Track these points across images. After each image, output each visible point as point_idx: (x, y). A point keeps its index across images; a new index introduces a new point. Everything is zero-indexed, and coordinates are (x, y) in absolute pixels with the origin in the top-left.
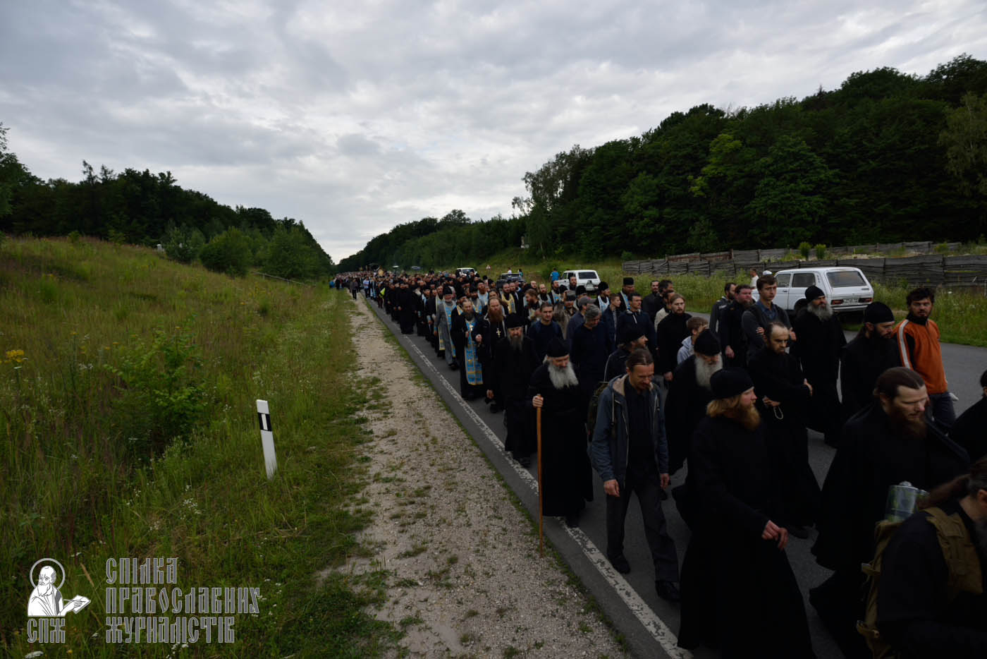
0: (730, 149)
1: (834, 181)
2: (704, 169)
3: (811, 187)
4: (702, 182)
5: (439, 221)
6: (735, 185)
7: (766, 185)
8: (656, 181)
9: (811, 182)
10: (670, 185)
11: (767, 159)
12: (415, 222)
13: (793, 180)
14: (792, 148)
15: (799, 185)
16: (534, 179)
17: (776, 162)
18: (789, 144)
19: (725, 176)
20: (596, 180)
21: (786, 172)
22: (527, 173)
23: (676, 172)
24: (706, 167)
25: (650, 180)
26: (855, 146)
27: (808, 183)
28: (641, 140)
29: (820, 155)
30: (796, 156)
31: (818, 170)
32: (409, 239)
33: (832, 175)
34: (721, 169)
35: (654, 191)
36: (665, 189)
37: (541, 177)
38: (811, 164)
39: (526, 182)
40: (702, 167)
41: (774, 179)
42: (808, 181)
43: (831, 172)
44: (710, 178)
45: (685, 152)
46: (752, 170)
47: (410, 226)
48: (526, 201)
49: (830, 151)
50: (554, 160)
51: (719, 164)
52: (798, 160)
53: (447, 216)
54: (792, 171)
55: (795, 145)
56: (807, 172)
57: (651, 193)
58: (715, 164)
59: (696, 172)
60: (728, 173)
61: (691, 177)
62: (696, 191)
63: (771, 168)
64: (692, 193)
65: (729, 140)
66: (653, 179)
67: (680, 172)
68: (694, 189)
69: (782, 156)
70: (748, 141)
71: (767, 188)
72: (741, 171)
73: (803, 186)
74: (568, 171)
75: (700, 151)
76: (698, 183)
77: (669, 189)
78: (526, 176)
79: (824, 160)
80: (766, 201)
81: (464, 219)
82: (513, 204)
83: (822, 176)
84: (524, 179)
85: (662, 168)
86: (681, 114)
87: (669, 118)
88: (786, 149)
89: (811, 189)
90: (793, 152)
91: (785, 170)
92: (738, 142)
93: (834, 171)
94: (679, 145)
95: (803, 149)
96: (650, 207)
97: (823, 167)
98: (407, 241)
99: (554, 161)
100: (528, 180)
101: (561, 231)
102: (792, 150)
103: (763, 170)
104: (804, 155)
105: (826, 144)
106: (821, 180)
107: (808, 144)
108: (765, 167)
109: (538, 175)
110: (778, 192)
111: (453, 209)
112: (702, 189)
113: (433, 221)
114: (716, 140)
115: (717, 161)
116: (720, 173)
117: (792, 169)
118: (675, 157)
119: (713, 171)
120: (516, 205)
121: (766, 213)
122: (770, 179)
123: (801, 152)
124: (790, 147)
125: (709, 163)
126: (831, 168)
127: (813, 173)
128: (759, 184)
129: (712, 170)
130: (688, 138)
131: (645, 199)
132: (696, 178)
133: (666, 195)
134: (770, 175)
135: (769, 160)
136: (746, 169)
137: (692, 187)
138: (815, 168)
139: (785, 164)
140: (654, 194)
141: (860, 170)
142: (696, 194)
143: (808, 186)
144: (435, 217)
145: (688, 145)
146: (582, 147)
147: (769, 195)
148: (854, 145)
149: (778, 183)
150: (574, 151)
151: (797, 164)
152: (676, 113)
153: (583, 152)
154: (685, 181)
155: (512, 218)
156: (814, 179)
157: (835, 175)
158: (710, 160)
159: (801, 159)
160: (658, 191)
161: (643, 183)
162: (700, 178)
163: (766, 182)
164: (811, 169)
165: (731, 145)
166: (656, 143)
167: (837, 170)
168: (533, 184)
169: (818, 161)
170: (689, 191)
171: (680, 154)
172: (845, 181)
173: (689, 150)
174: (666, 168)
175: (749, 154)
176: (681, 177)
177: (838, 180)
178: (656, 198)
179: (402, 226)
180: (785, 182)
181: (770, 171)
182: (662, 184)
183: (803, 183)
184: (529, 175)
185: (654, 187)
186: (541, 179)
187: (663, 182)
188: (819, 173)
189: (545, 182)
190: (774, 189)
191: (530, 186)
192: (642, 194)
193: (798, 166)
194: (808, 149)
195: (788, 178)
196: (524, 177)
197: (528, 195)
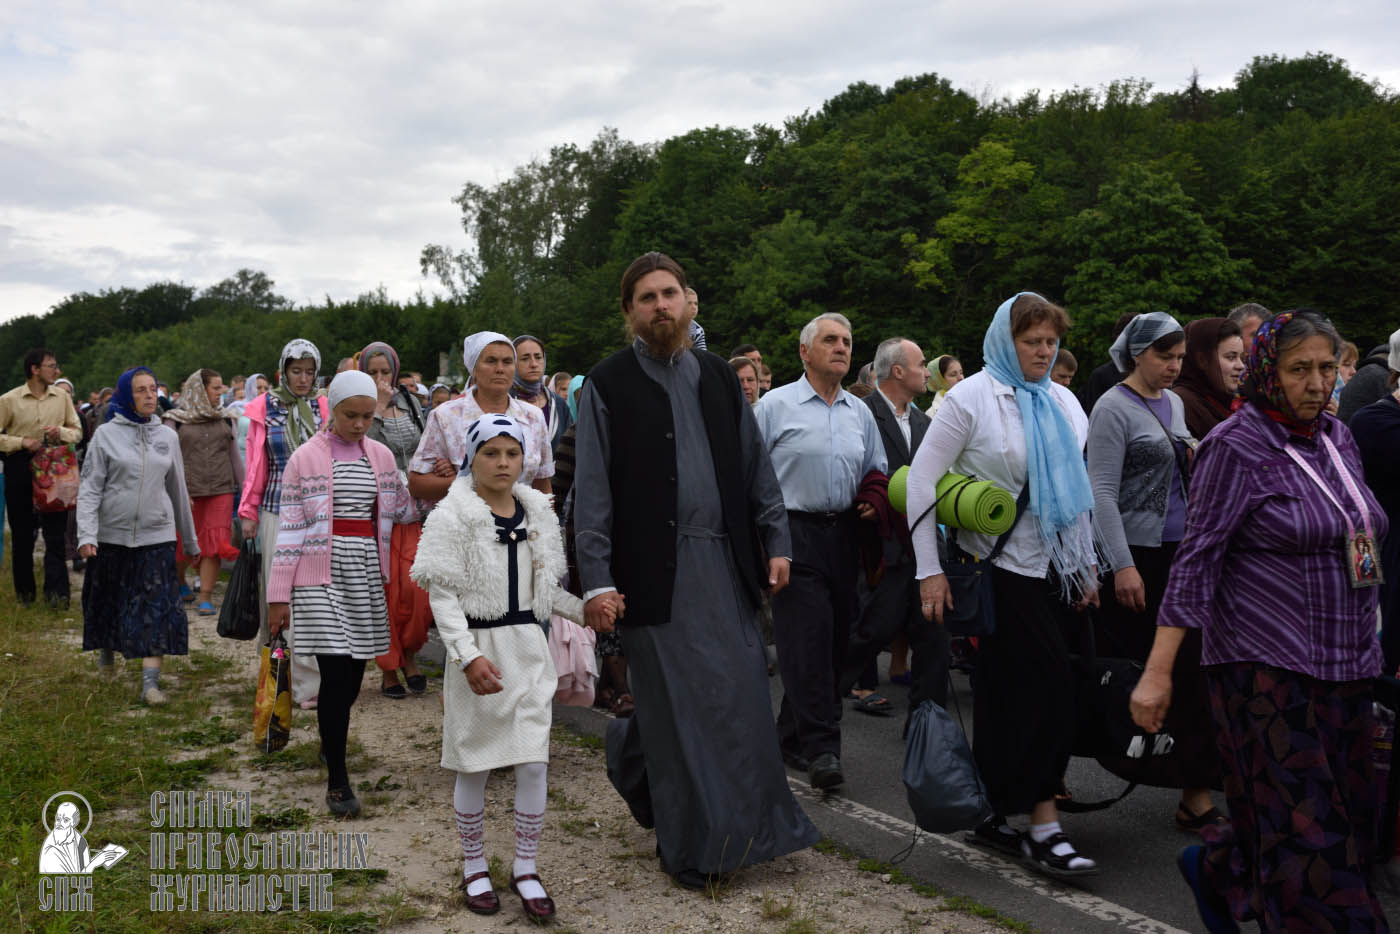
0: (1008, 181)
1: (1240, 285)
2: (944, 222)
3: (1192, 294)
4: (939, 253)
5: (197, 295)
6: (1017, 268)
7: (1095, 276)
8: (823, 238)
9: (1192, 281)
10: (858, 251)
11: (1096, 213)
12: (126, 292)
13: (1153, 271)
14: (1153, 195)
15: (1166, 285)
16: (488, 204)
17: (1116, 221)
18: (1147, 184)
19: (993, 244)
20: (667, 220)
21: (1140, 252)
22: (470, 186)
23: (874, 220)
24: (946, 216)
25: (809, 234)
26: (1284, 212)
27: (1187, 284)
28: (782, 135)
29: (1210, 221)
30: (1162, 216)
31: (1210, 255)
32: (107, 335)
33: (1238, 272)
34: (983, 226)
35: (818, 262)
36: (843, 259)
37: (507, 201)
38: (1193, 238)
39: (466, 208)
40: (939, 217)
41: (1112, 266)
42: (1186, 279)
43: (1234, 265)
44: (957, 246)
45: (896, 175)
46: (1057, 237)
47: (112, 299)
48: (459, 260)
49: (1233, 216)
50: (546, 159)
51: (977, 214)
52: (1163, 226)
53: (222, 285)
54: (1152, 248)
55: (1158, 190)
56: (1184, 256)
57: (810, 267)
58: (968, 213)
59: (924, 226)
60: (1001, 238)
61: (909, 237)
62: (924, 274)
63: (1106, 237)
64: (913, 277)
65: (1005, 159)
66: (817, 234)
67: (884, 222)
68: (919, 267)
69: (1131, 211)
70: (1048, 167)
71: (1093, 285)
72: (1028, 237)
73: (1175, 288)
74: (581, 194)
75: (932, 177)
76: (928, 252)
77: (855, 263)
78: (466, 192)
79: (1220, 235)
80: (1091, 317)
81: (270, 299)
82: (424, 262)
83: (1217, 270)
84: (460, 200)
85: (840, 207)
86: (875, 89)
87: (844, 95)
88: (1141, 196)
89: (1193, 299)
90: (1156, 205)
91: (1135, 246)
92: (1024, 166)
93: (1240, 262)
94: (885, 155)
95: (1176, 201)
96: (805, 302)
97: (1217, 251)
98: (101, 340)
99: (546, 165)
100: (471, 203)
101: (559, 344)
102: (1153, 200)
103: (1086, 239)
104: (1179, 216)
105: (1221, 197)
106: (1215, 280)
107: (1186, 193)
108: (1090, 233)
109: (497, 197)
110: (1119, 297)
111: (243, 267)
112: (937, 270)
113: (180, 293)
114: (976, 154)
115: (974, 206)
116: (982, 235)
117: (1151, 244)
118: (874, 183)
119: (965, 230)
120: (431, 268)
121: (1090, 344)
122: (1104, 262)
123: (1175, 208)
124: (1148, 191)
125: (954, 210)
126: (1235, 255)
127: (1196, 260)
128: (1074, 273)
129: (962, 225)
130: (905, 143)
131: (795, 279)
132: (922, 240)
133: (846, 275)
134: (1104, 255)
135: (1100, 216)
136: (1046, 234)
137: (913, 263)
138: (1200, 251)
139: (1138, 232)
140: (819, 270)
141: (1296, 266)
142: (922, 281)
143: (1187, 289)
144: (187, 285)
145: (905, 159)
146: (624, 137)
147: (1096, 300)
148: (1281, 209)
149: (1121, 276)
150: (604, 145)
151: (1162, 234)
152: (862, 86)
153: (626, 150)
154: (894, 245)
155: (415, 302)
156: (1199, 274)
157: (1245, 273)
158: (958, 202)
159: (1173, 224)
160: (827, 265)
161: (792, 240)
162: (932, 242)
163: (1090, 270)
164: (1192, 251)
165: (1011, 171)
166: (821, 145)
167: (1247, 262)
168: (483, 219)
169: (1208, 234)
170: (906, 272)
171: (886, 178)
172: (1265, 289)
173: (908, 171)
174: (848, 209)
175: (1051, 198)
176: (885, 235)
177: (1250, 286)
178: (823, 282)
179: (89, 299)
180: (1135, 274)
181: (1102, 242)
182: (837, 247)
183: (1175, 282)
184: (473, 191)
185: (819, 253)
186: (505, 207)
187: (839, 240)
188: (1211, 263)
189: (515, 216)
190: (1110, 288)
191: (474, 222)
192: (787, 269)
193: (1166, 239)
194: (1187, 202)
195: (1143, 265)
196: (460, 193)
197: (467, 243)
